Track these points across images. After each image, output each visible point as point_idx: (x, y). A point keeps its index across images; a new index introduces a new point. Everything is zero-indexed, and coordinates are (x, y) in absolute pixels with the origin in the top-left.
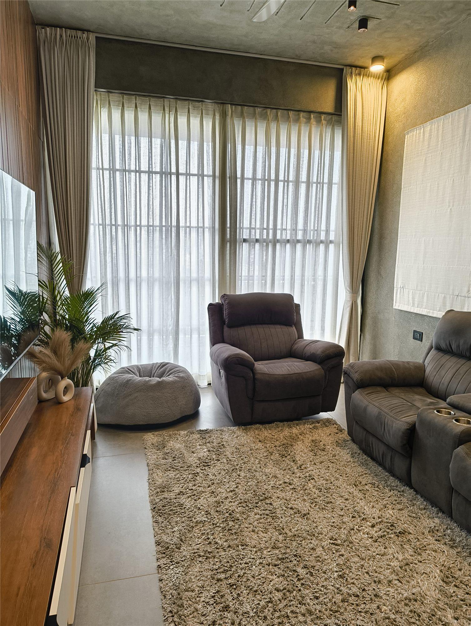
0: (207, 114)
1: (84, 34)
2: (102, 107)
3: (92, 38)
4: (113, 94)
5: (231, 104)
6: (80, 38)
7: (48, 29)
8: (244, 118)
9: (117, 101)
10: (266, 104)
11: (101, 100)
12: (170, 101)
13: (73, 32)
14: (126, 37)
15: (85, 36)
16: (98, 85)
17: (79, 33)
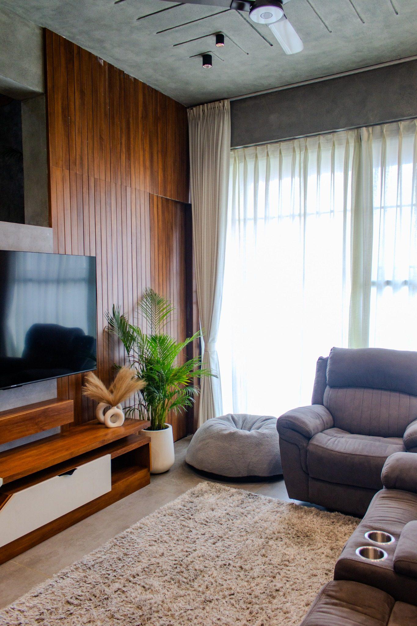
0: (340, 144)
1: (220, 102)
2: (240, 162)
3: (227, 103)
4: (249, 148)
5: (366, 127)
6: (218, 108)
7: (194, 109)
8: (384, 138)
9: (252, 154)
10: (411, 115)
11: (238, 156)
12: (299, 141)
13: (212, 104)
14: (256, 92)
15: (221, 104)
16: (234, 144)
17: (217, 103)
